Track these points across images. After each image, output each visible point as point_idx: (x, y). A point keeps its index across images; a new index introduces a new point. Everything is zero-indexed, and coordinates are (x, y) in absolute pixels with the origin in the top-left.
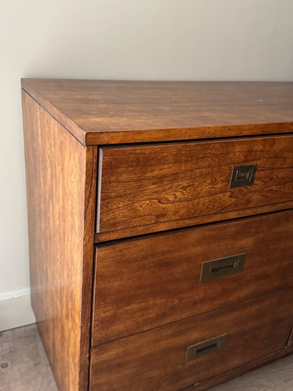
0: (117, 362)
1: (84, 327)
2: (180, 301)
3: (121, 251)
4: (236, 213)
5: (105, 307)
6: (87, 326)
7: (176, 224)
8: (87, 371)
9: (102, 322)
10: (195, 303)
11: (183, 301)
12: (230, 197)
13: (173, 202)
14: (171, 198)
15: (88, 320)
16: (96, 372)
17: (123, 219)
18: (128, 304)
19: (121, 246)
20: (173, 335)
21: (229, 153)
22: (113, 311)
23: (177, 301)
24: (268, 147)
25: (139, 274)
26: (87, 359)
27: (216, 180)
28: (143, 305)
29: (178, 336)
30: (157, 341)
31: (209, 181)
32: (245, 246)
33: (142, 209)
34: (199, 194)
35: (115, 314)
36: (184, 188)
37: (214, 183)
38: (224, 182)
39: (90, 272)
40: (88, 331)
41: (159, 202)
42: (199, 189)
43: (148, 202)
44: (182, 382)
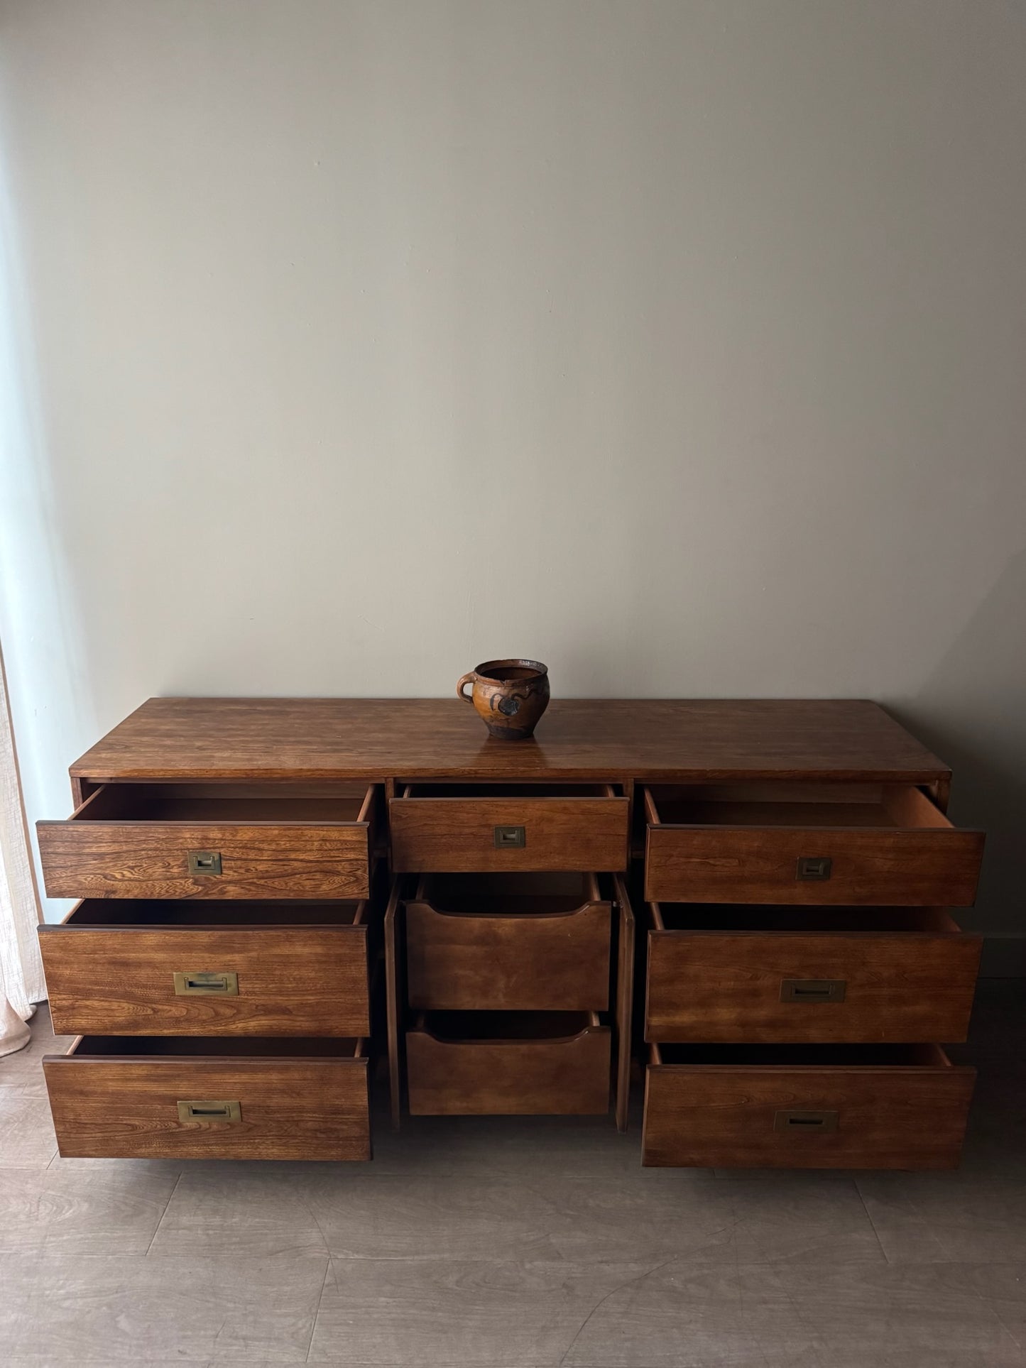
12: (194, 884)
13: (120, 880)
14: (119, 876)
17: (69, 889)
20: (148, 1078)
21: (178, 838)
24: (228, 836)
25: (91, 967)
27: (169, 864)
31: (161, 864)
33: (87, 882)
34: (151, 875)
36: (132, 868)
37: (168, 866)
38: (180, 867)
41: (105, 878)
42: (150, 871)
43: (92, 876)
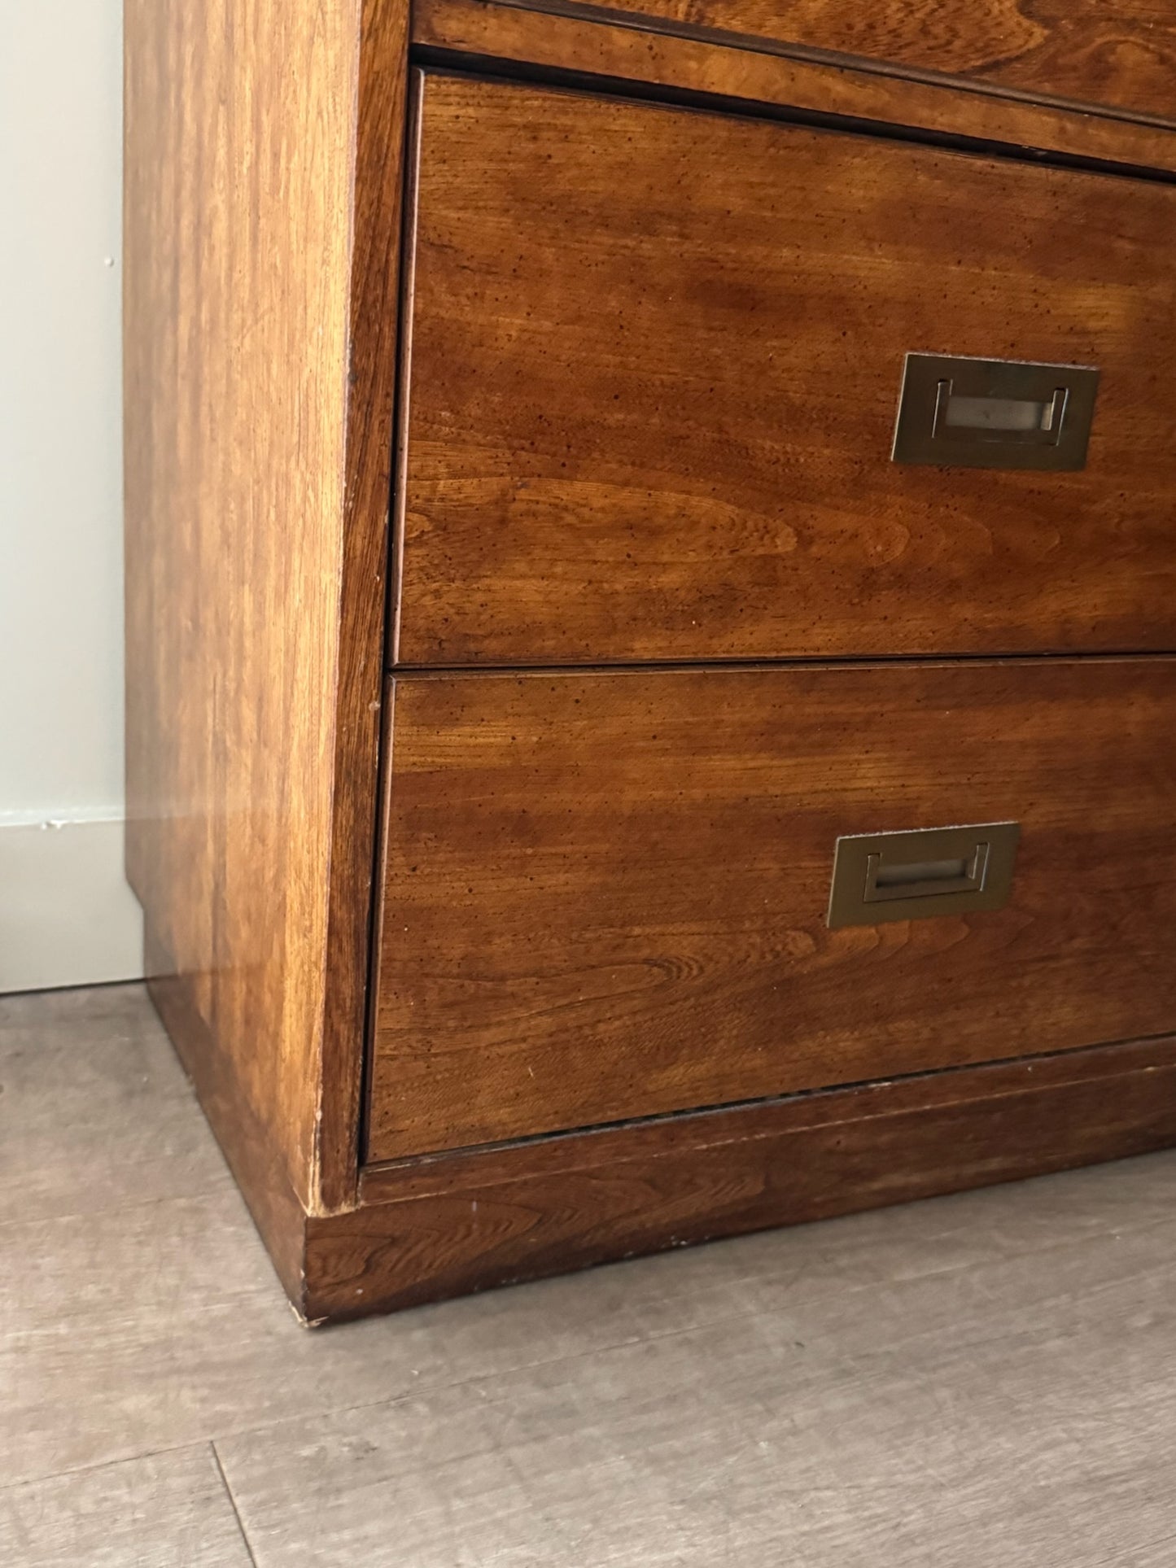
0: (512, 800)
1: (361, 527)
2: (805, 540)
3: (534, 131)
4: (1051, 121)
5: (455, 442)
6: (374, 523)
7: (783, 83)
8: (368, 800)
9: (442, 527)
10: (868, 582)
11: (814, 549)
12: (1024, 8)
15: (377, 488)
16: (411, 824)
18: (565, 471)
19: (532, 103)
22: (494, 484)
23: (786, 543)
26: (370, 722)
28: (632, 500)
29: (792, 749)
30: (696, 744)
32: (1093, 325)
35: (502, 500)
39: (391, 199)
40: (378, 555)
44: (810, 1046)
